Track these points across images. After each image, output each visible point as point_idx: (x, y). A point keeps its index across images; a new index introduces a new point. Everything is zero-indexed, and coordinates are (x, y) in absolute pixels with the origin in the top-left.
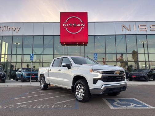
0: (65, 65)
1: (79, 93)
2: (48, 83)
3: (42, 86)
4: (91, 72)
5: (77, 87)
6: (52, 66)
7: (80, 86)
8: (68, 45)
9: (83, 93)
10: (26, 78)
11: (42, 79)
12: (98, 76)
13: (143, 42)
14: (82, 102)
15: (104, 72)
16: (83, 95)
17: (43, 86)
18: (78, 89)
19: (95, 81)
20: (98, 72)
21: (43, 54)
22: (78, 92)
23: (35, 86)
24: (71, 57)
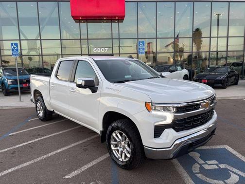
0: (83, 84)
1: (118, 148)
2: (52, 110)
3: (40, 113)
4: (149, 110)
5: (114, 135)
6: (56, 76)
7: (121, 134)
8: (87, 20)
9: (129, 153)
10: (12, 88)
11: (38, 100)
12: (165, 118)
13: (218, 15)
14: (126, 169)
15: (179, 110)
16: (128, 155)
17: (42, 113)
18: (116, 140)
19: (158, 131)
20: (166, 109)
21: (41, 40)
22: (116, 146)
23: (30, 108)
24: (96, 62)
